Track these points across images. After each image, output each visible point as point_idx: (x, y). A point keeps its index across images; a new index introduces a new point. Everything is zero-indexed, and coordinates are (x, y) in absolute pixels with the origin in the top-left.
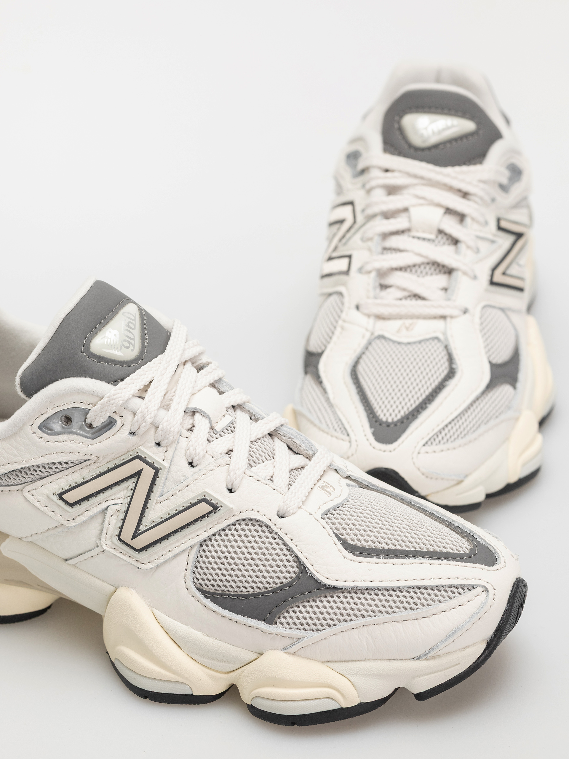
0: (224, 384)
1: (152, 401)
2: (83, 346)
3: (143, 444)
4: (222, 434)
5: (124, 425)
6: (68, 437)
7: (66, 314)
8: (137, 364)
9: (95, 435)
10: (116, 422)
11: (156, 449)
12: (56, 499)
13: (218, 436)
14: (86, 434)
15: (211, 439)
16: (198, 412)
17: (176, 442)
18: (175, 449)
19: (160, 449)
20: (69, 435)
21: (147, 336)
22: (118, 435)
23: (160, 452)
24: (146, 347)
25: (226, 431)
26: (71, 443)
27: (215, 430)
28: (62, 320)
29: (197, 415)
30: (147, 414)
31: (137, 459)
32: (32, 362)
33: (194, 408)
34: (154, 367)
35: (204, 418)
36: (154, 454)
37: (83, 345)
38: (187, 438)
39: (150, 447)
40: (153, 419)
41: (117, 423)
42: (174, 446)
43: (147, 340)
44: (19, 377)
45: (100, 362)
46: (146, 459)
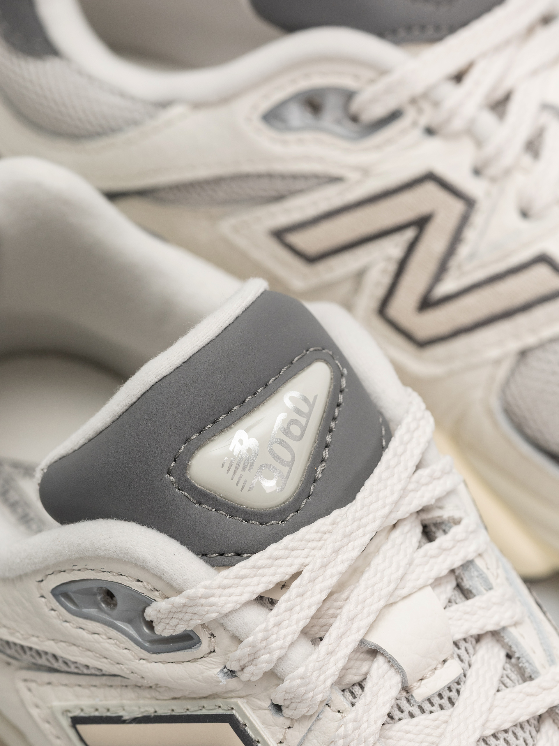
0: (476, 574)
1: (281, 625)
2: (175, 461)
3: (247, 696)
4: (427, 706)
5: (214, 651)
6: (105, 630)
7: (160, 377)
8: (280, 523)
9: (155, 647)
10: (199, 641)
11: (269, 715)
12: (66, 723)
13: (415, 710)
14: (140, 639)
15: (397, 714)
16: (382, 654)
17: (314, 718)
18: (310, 730)
19: (280, 720)
20: (106, 628)
21: (327, 453)
22: (199, 666)
23: (277, 726)
24: (315, 481)
25: (436, 700)
26: (108, 643)
27: (412, 696)
28: (148, 387)
29: (380, 660)
30: (262, 651)
31: (228, 725)
32: (72, 451)
33: (377, 646)
34: (313, 540)
35: (393, 670)
36: (263, 723)
37: (175, 459)
38: (339, 712)
39: (260, 708)
40: (273, 665)
41: (202, 645)
42: (307, 724)
43: (324, 464)
44: (42, 472)
45: (200, 504)
46: (246, 728)
